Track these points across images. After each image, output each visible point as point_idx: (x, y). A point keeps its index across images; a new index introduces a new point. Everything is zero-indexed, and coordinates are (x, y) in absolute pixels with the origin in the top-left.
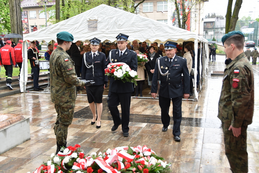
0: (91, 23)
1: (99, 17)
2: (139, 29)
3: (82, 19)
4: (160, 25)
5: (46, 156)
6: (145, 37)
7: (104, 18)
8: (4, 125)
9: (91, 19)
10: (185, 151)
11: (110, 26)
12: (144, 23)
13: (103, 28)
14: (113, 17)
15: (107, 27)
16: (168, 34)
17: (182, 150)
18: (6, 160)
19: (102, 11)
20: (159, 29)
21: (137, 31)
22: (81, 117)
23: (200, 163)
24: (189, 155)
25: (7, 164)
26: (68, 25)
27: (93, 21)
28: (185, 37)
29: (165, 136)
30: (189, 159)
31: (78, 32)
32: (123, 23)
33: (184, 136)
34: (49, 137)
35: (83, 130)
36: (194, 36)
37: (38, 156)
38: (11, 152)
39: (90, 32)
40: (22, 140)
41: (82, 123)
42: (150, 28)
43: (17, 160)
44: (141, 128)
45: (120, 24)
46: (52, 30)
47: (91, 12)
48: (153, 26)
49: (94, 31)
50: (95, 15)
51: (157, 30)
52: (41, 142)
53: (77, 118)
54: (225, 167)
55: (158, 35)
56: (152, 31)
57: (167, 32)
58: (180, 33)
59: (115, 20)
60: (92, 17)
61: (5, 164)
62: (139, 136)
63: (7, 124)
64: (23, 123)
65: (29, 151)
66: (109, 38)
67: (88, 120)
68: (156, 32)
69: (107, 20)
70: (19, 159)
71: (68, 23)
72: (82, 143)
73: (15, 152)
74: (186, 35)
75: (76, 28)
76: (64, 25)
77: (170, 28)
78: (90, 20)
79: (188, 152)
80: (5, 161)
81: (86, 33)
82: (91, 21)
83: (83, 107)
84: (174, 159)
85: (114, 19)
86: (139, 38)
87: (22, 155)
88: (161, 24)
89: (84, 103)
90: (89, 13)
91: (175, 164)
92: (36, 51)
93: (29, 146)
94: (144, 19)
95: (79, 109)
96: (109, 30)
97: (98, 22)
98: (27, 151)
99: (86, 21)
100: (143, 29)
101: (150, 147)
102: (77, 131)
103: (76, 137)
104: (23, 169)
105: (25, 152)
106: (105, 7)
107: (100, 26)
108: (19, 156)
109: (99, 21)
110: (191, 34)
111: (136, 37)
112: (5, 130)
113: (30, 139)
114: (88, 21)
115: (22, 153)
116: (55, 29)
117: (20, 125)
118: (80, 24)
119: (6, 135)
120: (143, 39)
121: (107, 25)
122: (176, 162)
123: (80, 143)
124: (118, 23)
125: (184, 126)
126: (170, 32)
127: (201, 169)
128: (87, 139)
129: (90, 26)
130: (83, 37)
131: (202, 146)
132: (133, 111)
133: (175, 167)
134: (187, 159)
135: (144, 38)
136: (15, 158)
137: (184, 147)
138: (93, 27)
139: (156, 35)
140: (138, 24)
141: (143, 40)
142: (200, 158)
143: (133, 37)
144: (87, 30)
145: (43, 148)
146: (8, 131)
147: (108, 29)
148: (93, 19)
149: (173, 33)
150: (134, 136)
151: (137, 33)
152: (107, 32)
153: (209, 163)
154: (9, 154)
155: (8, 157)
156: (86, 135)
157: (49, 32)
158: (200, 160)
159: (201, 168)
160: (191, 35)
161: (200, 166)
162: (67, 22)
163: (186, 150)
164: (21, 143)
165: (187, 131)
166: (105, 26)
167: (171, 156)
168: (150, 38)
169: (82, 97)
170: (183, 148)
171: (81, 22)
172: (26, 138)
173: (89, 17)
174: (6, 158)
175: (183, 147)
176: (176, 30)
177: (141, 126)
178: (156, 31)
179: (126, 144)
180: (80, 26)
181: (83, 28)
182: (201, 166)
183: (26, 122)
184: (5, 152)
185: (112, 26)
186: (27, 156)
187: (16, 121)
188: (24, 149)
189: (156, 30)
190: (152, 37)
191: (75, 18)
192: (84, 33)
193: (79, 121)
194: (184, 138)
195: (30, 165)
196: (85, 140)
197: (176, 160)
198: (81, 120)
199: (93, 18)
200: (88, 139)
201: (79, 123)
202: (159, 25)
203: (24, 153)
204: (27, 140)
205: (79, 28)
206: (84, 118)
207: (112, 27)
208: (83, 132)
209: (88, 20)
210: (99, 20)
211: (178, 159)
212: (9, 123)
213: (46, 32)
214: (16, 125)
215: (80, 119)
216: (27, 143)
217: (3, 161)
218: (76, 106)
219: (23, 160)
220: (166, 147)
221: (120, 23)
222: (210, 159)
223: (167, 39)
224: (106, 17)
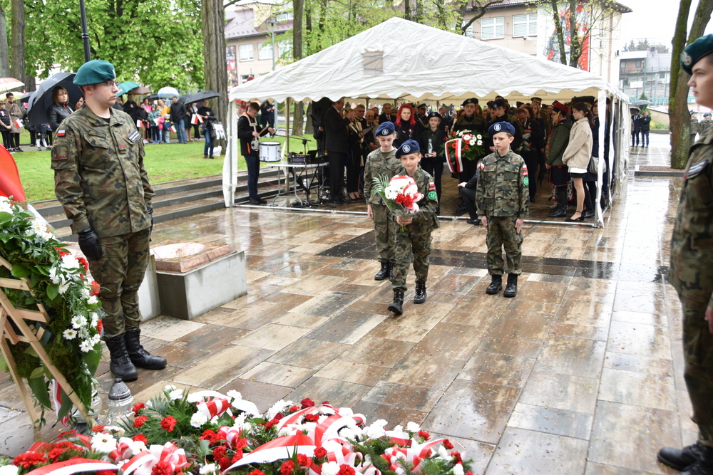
0: (369, 60)
1: (385, 46)
2: (475, 69)
3: (350, 51)
4: (520, 59)
5: (280, 327)
6: (487, 86)
7: (396, 48)
8: (198, 262)
9: (370, 50)
10: (573, 326)
11: (410, 64)
12: (486, 55)
13: (395, 70)
14: (418, 44)
15: (404, 68)
16: (538, 78)
17: (566, 322)
18: (204, 328)
19: (394, 31)
20: (519, 68)
21: (469, 73)
22: (347, 255)
23: (606, 349)
24: (581, 334)
25: (206, 335)
26: (321, 64)
27: (373, 55)
28: (577, 85)
29: (528, 295)
30: (580, 340)
31: (342, 79)
32: (438, 56)
33: (572, 297)
34: (285, 291)
35: (353, 280)
36: (598, 83)
37: (264, 326)
38: (212, 315)
39: (368, 78)
40: (232, 295)
41: (349, 267)
42: (499, 66)
43: (223, 330)
44: (478, 278)
45: (432, 59)
46: (288, 76)
47: (370, 36)
48: (506, 62)
49: (376, 76)
50: (377, 41)
51: (515, 70)
52: (269, 300)
53: (339, 256)
54: (661, 357)
55: (516, 81)
56: (503, 74)
57: (536, 75)
58: (565, 75)
59: (422, 50)
60: (372, 46)
61: (203, 336)
62: (472, 294)
63: (202, 261)
64: (233, 261)
65: (245, 315)
66: (409, 90)
67: (362, 262)
68: (511, 74)
69: (405, 51)
70: (227, 328)
71: (321, 61)
72: (351, 304)
73: (220, 316)
74: (579, 80)
75: (337, 70)
76: (313, 64)
77: (544, 65)
78: (367, 52)
79: (580, 327)
80: (203, 331)
81: (359, 80)
82: (368, 55)
83: (352, 236)
84: (548, 339)
85: (419, 48)
86: (476, 88)
87: (231, 322)
88: (522, 57)
89: (353, 228)
90: (366, 36)
91: (551, 350)
92: (254, 122)
93: (246, 306)
94: (484, 47)
95: (343, 240)
96: (409, 73)
97: (384, 56)
98: (241, 314)
99: (359, 55)
100: (484, 68)
101: (497, 315)
102: (340, 282)
103: (339, 293)
104: (237, 347)
105: (238, 317)
106: (399, 23)
107: (388, 65)
108: (226, 324)
109: (388, 53)
110: (590, 79)
111: (467, 88)
112: (200, 272)
113: (246, 294)
114: (362, 54)
115: (233, 318)
116: (295, 75)
117: (227, 263)
118: (345, 62)
119: (201, 281)
120: (484, 90)
121: (404, 61)
122: (552, 346)
123: (347, 303)
124: (428, 58)
125: (572, 278)
126: (543, 74)
127: (606, 360)
128: (360, 298)
129: (368, 67)
130: (353, 89)
131: (610, 317)
132: (458, 246)
133: (550, 355)
134: (577, 341)
135: (486, 88)
136: (221, 327)
137: (571, 318)
138: (374, 67)
139: (512, 82)
140: (473, 58)
141: (483, 92)
142: (606, 340)
143: (462, 86)
144: (361, 75)
145: (272, 311)
146: (206, 274)
147: (406, 71)
148: (374, 50)
149: (549, 77)
150: (461, 293)
151: (470, 78)
152: (405, 76)
153: (626, 350)
154: (209, 318)
155: (206, 323)
156: (359, 290)
157: (282, 81)
158: (605, 343)
159: (607, 358)
160: (591, 81)
161: (605, 355)
162: (319, 58)
163: (576, 324)
164: (230, 301)
165: (578, 286)
166: (401, 64)
167: (542, 333)
168: (498, 89)
169: (350, 218)
170: (568, 319)
171: (348, 58)
172: (239, 292)
173: (365, 47)
174: (204, 325)
175: (568, 316)
176: (557, 69)
177: (475, 275)
178: (512, 72)
179: (445, 308)
180: (346, 66)
181: (352, 69)
182: (607, 355)
183: (238, 258)
184: (201, 315)
185: (416, 64)
186: (242, 324)
187: (219, 256)
188: (236, 312)
189: (512, 69)
190: (504, 86)
191: (336, 50)
192: (354, 81)
193: (344, 263)
194: (571, 300)
195: (248, 340)
196: (357, 300)
197: (551, 342)
198: (348, 261)
199: (373, 48)
200: (363, 296)
201: (343, 266)
202: (518, 60)
203: (235, 318)
204: (241, 296)
205: (345, 70)
206: (353, 257)
207: (414, 66)
208: (352, 283)
209: (364, 52)
210: (387, 51)
211: (556, 340)
212: (207, 259)
213: (276, 80)
214: (220, 264)
215: (345, 259)
216: (240, 301)
217: (199, 330)
218: (336, 235)
219: (235, 330)
220: (531, 317)
221: (433, 57)
222: (628, 342)
223: (537, 89)
224: (401, 44)
